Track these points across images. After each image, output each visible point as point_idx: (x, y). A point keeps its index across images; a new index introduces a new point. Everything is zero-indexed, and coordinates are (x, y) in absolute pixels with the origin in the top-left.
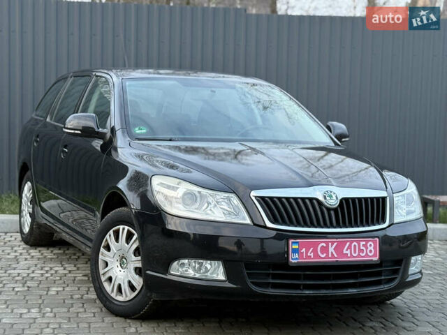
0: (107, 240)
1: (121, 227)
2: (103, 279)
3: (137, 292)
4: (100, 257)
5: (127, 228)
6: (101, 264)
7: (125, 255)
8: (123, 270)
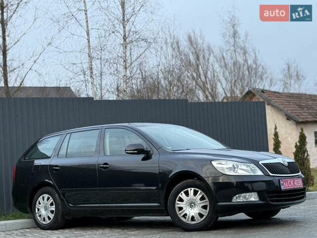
0: (180, 197)
1: (189, 189)
2: (180, 216)
3: (204, 217)
4: (177, 206)
5: (193, 189)
6: (177, 210)
7: (193, 202)
8: (193, 210)
